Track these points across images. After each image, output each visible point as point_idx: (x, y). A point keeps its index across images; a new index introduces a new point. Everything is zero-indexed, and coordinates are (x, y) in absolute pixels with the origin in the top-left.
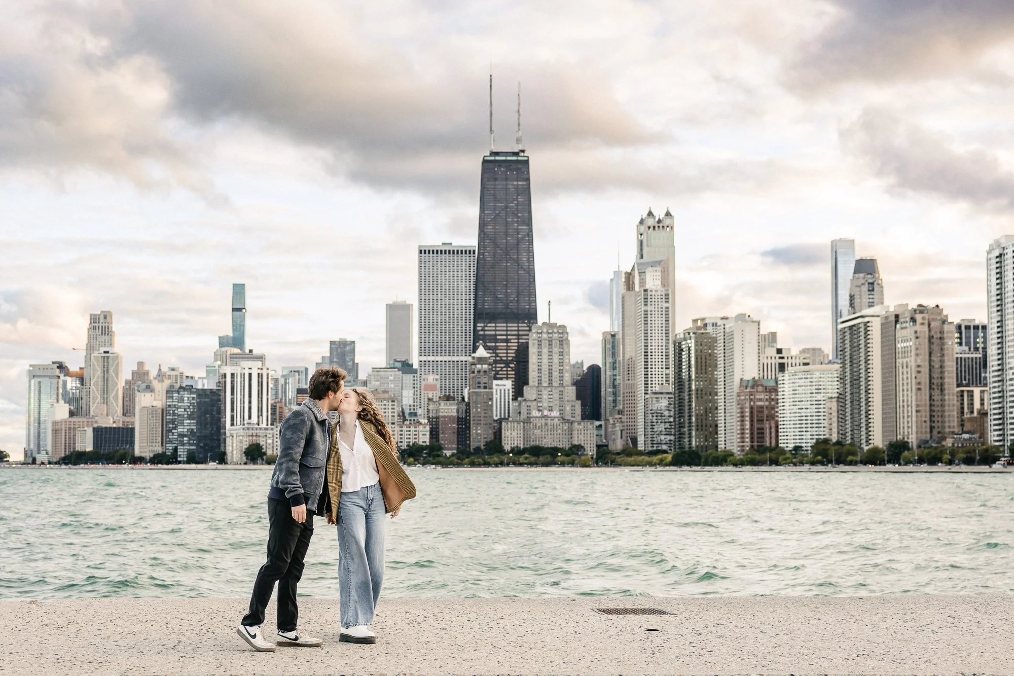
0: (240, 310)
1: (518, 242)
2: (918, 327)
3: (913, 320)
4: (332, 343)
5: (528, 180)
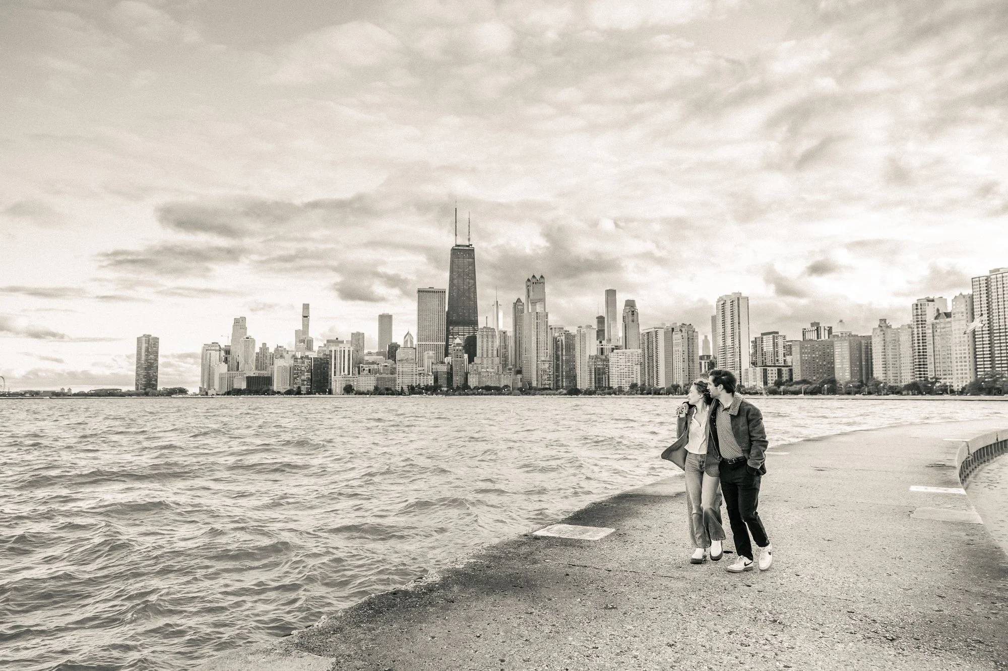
0: (307, 317)
1: (469, 288)
2: (683, 334)
3: (681, 331)
5: (474, 258)
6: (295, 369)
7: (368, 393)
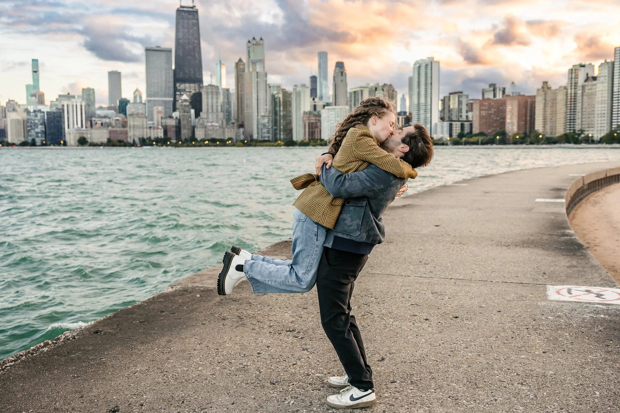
0: (36, 72)
3: (383, 90)
4: (83, 89)
5: (198, 20)
6: (28, 122)
7: (102, 144)
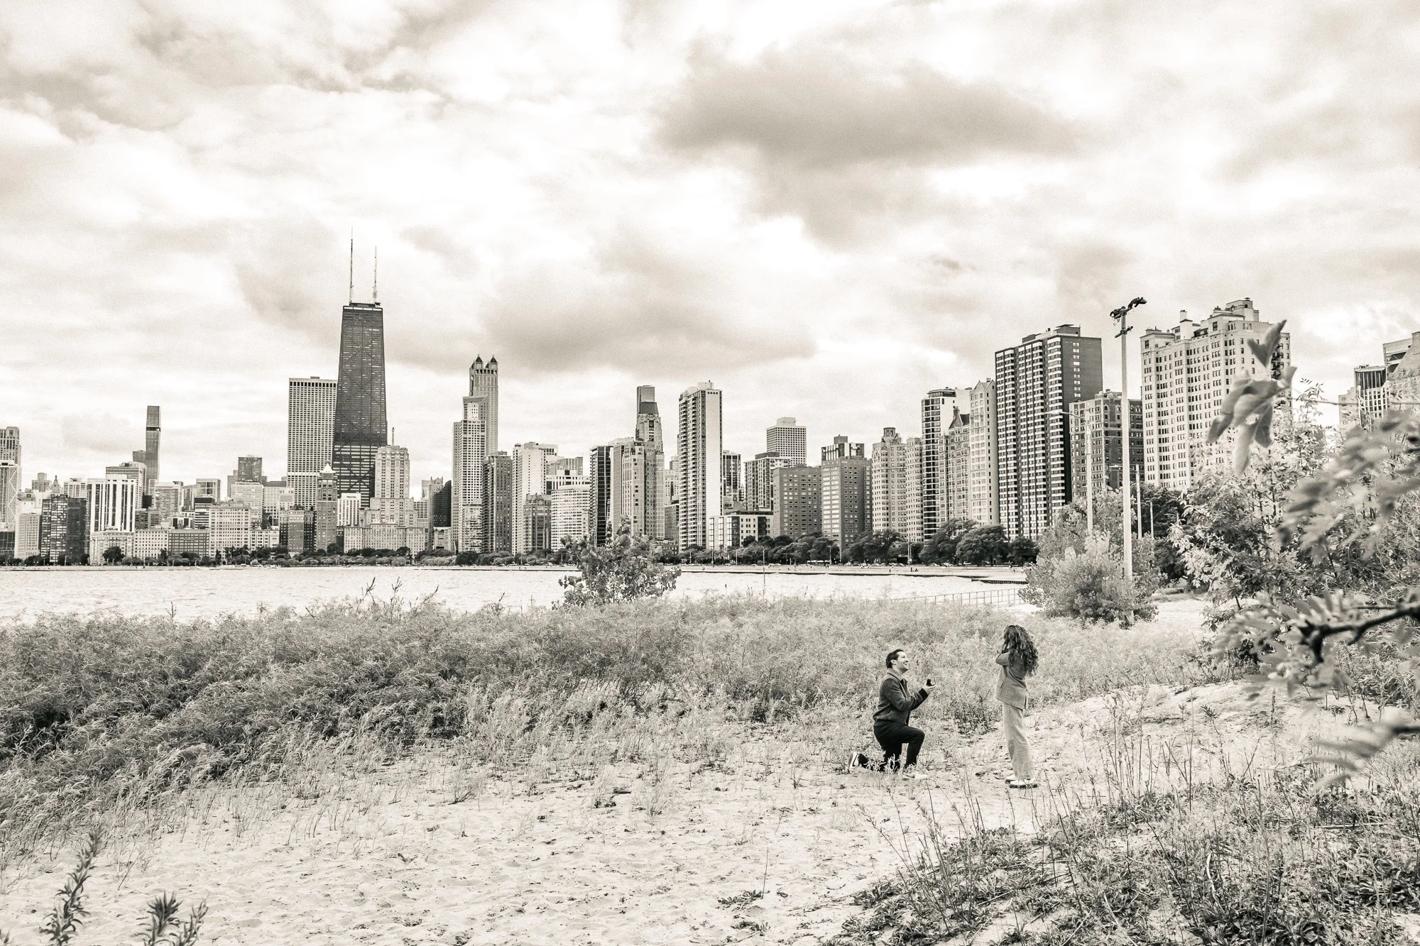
0: (154, 429)
1: (372, 378)
2: (636, 456)
3: (633, 451)
4: (240, 459)
5: (382, 327)
6: (45, 520)
